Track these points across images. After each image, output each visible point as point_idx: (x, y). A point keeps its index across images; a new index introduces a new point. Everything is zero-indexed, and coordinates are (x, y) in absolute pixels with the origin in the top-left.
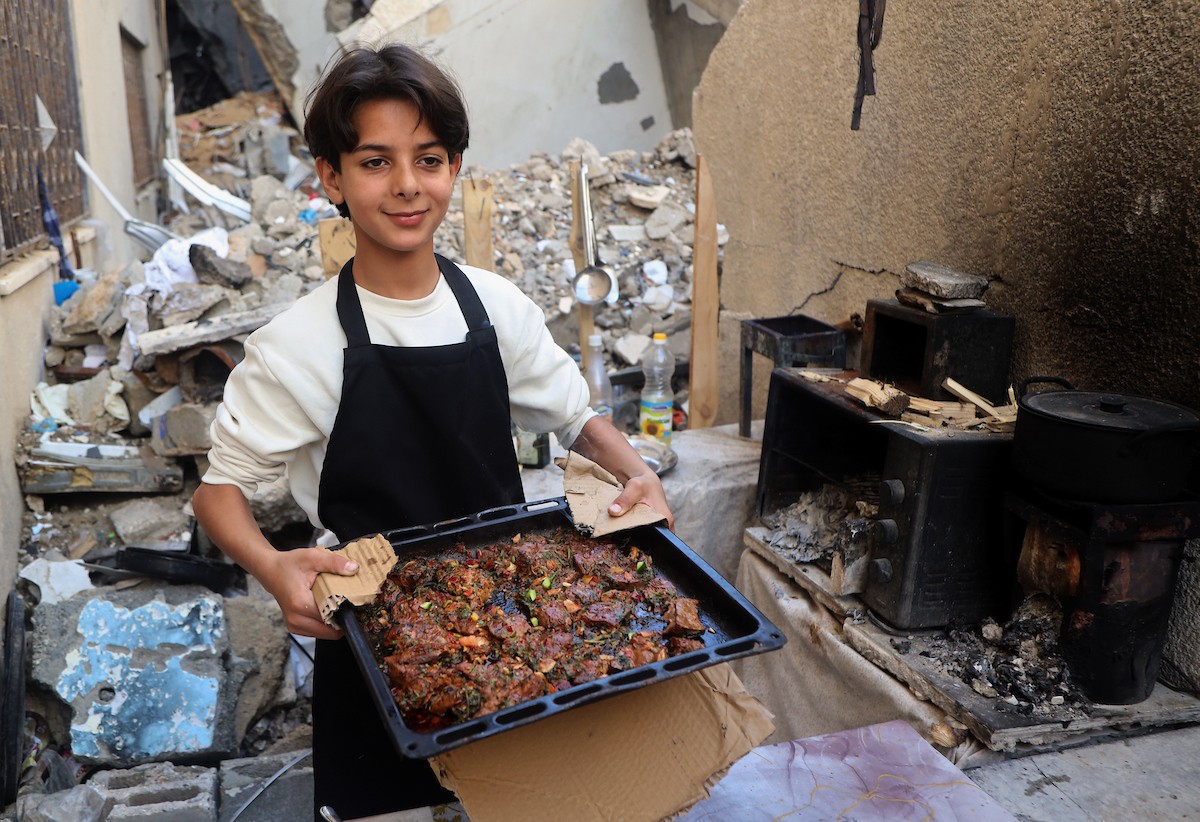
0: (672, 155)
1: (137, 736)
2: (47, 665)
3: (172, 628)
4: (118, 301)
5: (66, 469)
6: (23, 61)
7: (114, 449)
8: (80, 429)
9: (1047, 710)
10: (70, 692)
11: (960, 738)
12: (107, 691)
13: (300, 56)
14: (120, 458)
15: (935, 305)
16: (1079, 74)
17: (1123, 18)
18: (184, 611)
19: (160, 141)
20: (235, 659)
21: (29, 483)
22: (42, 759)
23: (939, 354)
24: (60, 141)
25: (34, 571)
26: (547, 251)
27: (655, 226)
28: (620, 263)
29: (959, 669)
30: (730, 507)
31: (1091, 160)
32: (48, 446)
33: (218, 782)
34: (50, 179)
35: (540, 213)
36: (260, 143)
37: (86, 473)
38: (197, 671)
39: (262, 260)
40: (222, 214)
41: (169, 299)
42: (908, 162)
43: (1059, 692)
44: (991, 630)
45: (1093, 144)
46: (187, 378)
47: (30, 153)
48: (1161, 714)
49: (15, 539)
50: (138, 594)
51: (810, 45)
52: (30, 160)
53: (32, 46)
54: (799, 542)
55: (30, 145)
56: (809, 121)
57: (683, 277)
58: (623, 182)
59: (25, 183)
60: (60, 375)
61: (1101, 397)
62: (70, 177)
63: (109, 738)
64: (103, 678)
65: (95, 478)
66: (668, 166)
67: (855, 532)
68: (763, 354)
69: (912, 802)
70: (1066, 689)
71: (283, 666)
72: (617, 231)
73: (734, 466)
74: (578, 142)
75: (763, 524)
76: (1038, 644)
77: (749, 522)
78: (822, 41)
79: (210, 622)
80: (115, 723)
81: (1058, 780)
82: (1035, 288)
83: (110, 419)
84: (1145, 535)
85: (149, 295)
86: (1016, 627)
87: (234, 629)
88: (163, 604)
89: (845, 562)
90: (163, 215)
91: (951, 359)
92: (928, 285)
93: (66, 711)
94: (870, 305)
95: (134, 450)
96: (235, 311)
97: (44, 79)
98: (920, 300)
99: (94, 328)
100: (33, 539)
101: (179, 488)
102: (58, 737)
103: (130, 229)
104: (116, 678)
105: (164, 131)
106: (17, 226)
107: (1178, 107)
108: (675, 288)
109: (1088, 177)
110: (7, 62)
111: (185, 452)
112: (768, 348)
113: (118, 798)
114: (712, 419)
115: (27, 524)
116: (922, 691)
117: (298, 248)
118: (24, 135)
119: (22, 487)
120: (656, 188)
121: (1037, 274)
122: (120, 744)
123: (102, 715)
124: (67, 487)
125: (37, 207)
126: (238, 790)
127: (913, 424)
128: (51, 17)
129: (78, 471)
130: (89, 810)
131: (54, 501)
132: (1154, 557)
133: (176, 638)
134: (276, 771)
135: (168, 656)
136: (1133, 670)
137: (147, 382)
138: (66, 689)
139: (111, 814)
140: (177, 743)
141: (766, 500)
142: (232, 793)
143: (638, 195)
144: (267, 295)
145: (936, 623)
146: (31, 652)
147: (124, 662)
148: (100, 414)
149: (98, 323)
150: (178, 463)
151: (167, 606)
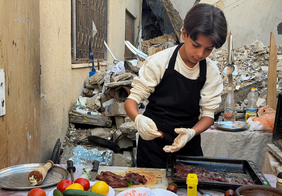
2: (64, 161)
3: (98, 156)
4: (104, 75)
5: (81, 117)
6: (90, 11)
7: (95, 114)
8: (87, 108)
14: (96, 116)
18: (102, 152)
21: (71, 119)
24: (98, 35)
32: (78, 110)
34: (94, 45)
37: (86, 118)
40: (139, 57)
41: (116, 75)
46: (117, 95)
47: (88, 36)
49: (65, 133)
52: (88, 38)
53: (93, 8)
55: (88, 34)
62: (101, 46)
79: (108, 156)
83: (96, 106)
85: (112, 73)
95: (100, 114)
99: (96, 83)
100: (70, 135)
101: (110, 126)
103: (115, 62)
106: (81, 53)
110: (84, 10)
111: (113, 115)
115: (69, 130)
118: (87, 30)
119: (69, 120)
124: (81, 122)
125: (88, 50)
129: (84, 118)
131: (77, 126)
133: (98, 159)
137: (107, 97)
147: (83, 163)
148: (93, 105)
149: (98, 81)
150: (111, 119)
151: (98, 151)
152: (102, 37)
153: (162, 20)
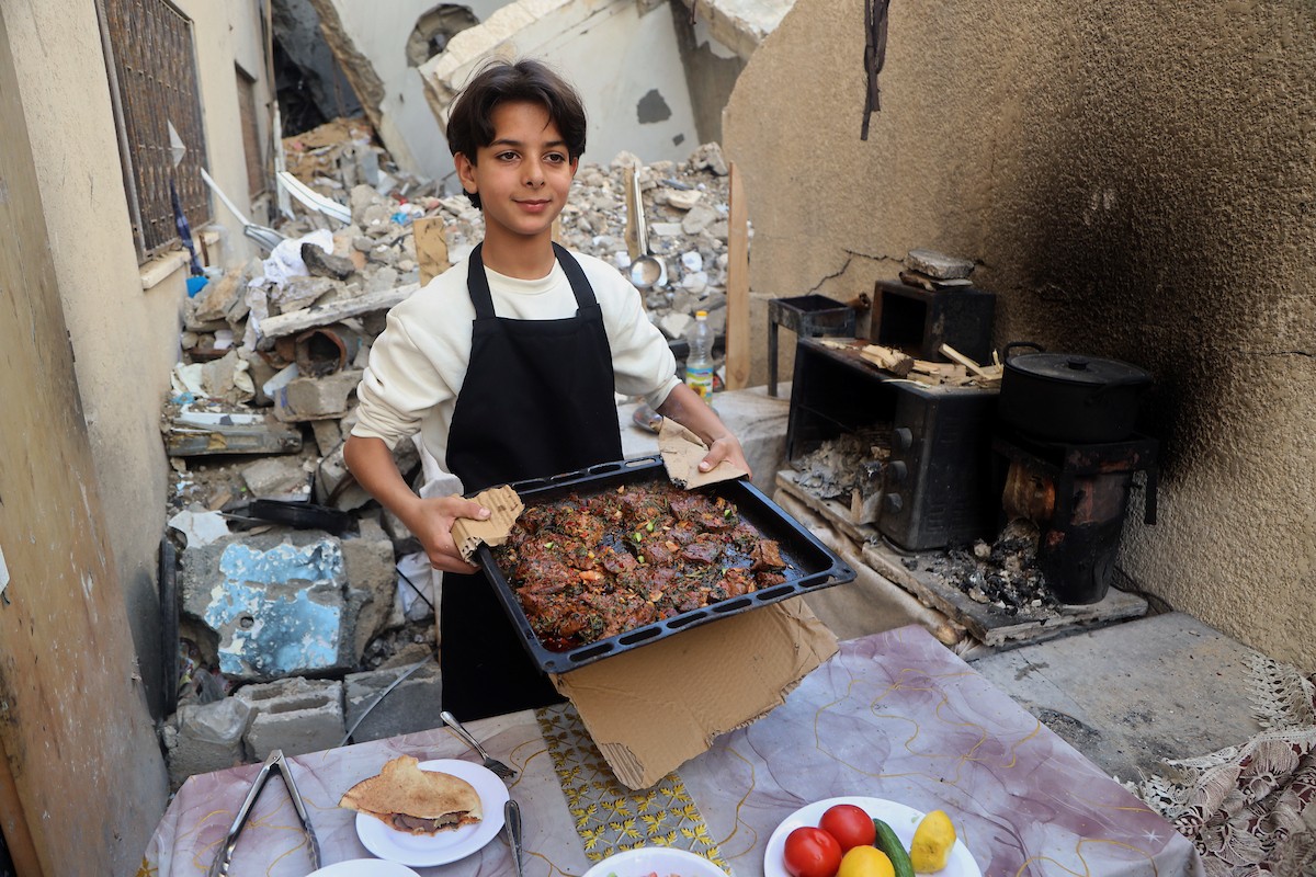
0: (703, 165)
1: (274, 656)
2: (195, 599)
3: (299, 566)
4: (242, 292)
5: (204, 435)
6: (157, 92)
7: (244, 418)
8: (214, 401)
9: (1028, 611)
10: (216, 621)
11: (960, 637)
12: (248, 619)
13: (385, 87)
14: (249, 425)
15: (933, 284)
16: (1045, 95)
17: (1078, 50)
18: (308, 551)
19: (270, 161)
20: (353, 591)
21: (173, 447)
22: (196, 676)
23: (936, 324)
24: (189, 159)
25: (180, 521)
26: (602, 245)
27: (691, 224)
29: (958, 581)
30: (763, 455)
31: (1056, 165)
32: (188, 415)
33: (344, 693)
34: (181, 191)
35: (595, 214)
36: (354, 160)
37: (220, 438)
38: (322, 601)
39: (363, 256)
40: (326, 217)
41: (285, 290)
42: (905, 167)
43: (1037, 597)
44: (982, 549)
45: (1057, 152)
46: (303, 357)
47: (164, 169)
48: (1114, 611)
49: (163, 494)
50: (269, 538)
51: (821, 72)
52: (164, 175)
53: (163, 78)
54: (823, 482)
55: (164, 163)
56: (821, 134)
57: (715, 265)
58: (663, 187)
59: (161, 194)
60: (194, 356)
61: (1067, 357)
62: (197, 189)
63: (250, 659)
64: (243, 609)
65: (227, 442)
66: (699, 174)
67: (871, 472)
68: (788, 327)
69: (930, 690)
70: (1042, 594)
71: (393, 595)
72: (659, 228)
73: (765, 420)
74: (624, 154)
75: (792, 468)
76: (1020, 559)
77: (779, 466)
78: (831, 68)
79: (330, 560)
80: (255, 645)
81: (1040, 666)
82: (1011, 270)
83: (239, 392)
84: (1105, 469)
85: (269, 286)
86: (1002, 546)
87: (351, 566)
88: (291, 546)
89: (863, 497)
90: (273, 221)
91: (946, 329)
92: (926, 267)
93: (214, 637)
94: (878, 285)
95: (260, 418)
96: (341, 299)
97: (174, 107)
98: (920, 280)
99: (222, 316)
100: (178, 495)
101: (299, 449)
102: (208, 658)
103: (249, 232)
104: (254, 609)
105: (273, 152)
106: (155, 230)
107: (1125, 123)
108: (709, 275)
109: (1053, 179)
110: (144, 92)
111: (304, 418)
112: (792, 322)
113: (261, 707)
114: (744, 381)
115: (172, 482)
116: (929, 601)
117: (392, 245)
118: (159, 153)
119: (167, 451)
120: (690, 192)
121: (1012, 258)
122: (260, 663)
123: (244, 639)
124: (205, 450)
125: (171, 215)
126: (361, 699)
127: (917, 383)
128: (178, 55)
129: (214, 436)
130: (237, 717)
131: (194, 462)
132: (1111, 485)
133: (303, 574)
134: (392, 682)
135: (297, 590)
136: (1093, 576)
137: (268, 360)
138: (213, 618)
139: (257, 720)
140: (307, 662)
141: (795, 448)
142: (356, 701)
143: (676, 198)
144: (367, 285)
145: (937, 545)
146: (182, 589)
147: (260, 595)
148: (229, 388)
149: (225, 312)
151: (294, 548)
152: (195, 159)
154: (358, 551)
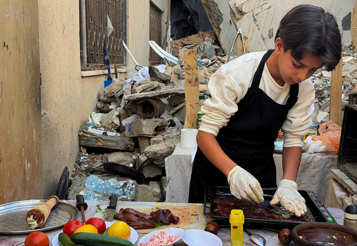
2: (73, 195)
3: (116, 188)
5: (95, 138)
7: (112, 134)
8: (102, 126)
14: (113, 136)
18: (121, 183)
21: (82, 141)
28: (323, 85)
32: (90, 130)
34: (109, 46)
37: (101, 140)
39: (177, 76)
40: (168, 61)
41: (139, 84)
46: (140, 111)
47: (102, 35)
49: (74, 159)
52: (101, 37)
55: (102, 32)
59: (98, 44)
60: (99, 110)
62: (119, 48)
79: (130, 188)
83: (114, 124)
85: (133, 82)
95: (119, 135)
99: (114, 95)
100: (80, 161)
101: (132, 149)
103: (137, 68)
106: (93, 57)
111: (135, 136)
115: (79, 156)
118: (101, 28)
119: (80, 143)
124: (94, 145)
125: (102, 54)
131: (90, 149)
133: (117, 192)
137: (127, 112)
141: (341, 159)
147: (98, 197)
148: (110, 123)
149: (115, 93)
150: (133, 141)
151: (116, 181)
152: (120, 36)
153: (196, 14)
154: (144, 190)
